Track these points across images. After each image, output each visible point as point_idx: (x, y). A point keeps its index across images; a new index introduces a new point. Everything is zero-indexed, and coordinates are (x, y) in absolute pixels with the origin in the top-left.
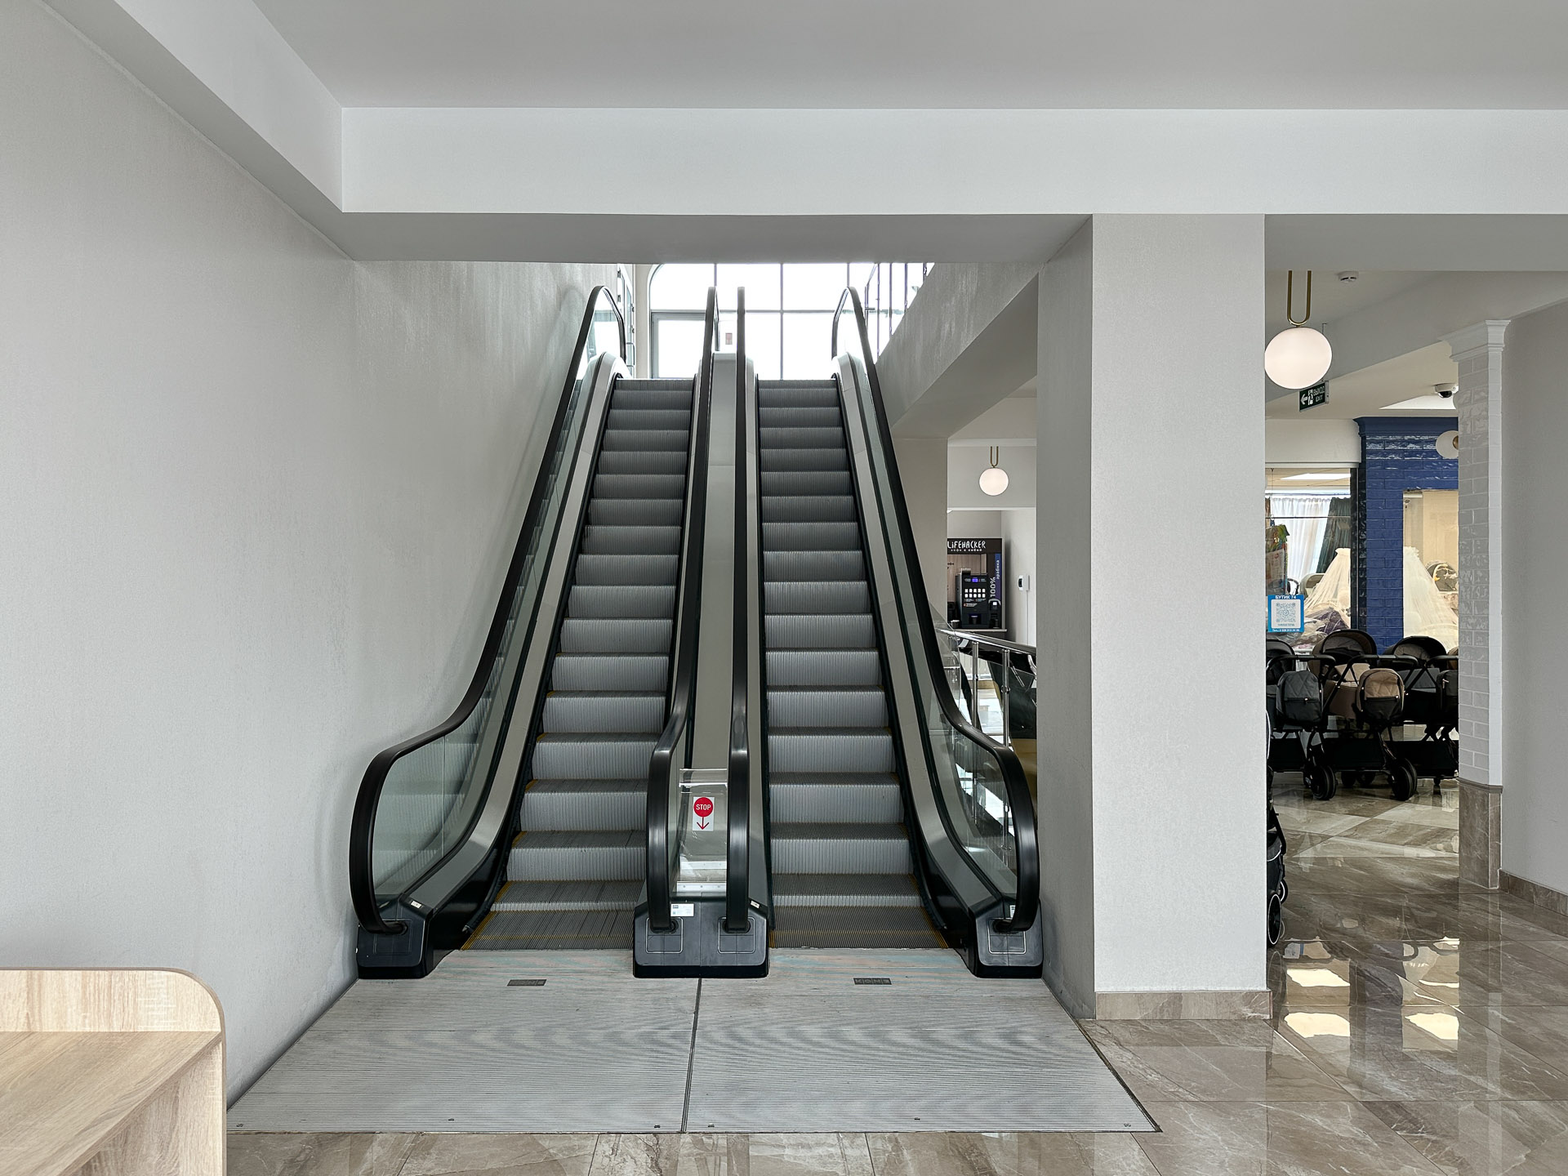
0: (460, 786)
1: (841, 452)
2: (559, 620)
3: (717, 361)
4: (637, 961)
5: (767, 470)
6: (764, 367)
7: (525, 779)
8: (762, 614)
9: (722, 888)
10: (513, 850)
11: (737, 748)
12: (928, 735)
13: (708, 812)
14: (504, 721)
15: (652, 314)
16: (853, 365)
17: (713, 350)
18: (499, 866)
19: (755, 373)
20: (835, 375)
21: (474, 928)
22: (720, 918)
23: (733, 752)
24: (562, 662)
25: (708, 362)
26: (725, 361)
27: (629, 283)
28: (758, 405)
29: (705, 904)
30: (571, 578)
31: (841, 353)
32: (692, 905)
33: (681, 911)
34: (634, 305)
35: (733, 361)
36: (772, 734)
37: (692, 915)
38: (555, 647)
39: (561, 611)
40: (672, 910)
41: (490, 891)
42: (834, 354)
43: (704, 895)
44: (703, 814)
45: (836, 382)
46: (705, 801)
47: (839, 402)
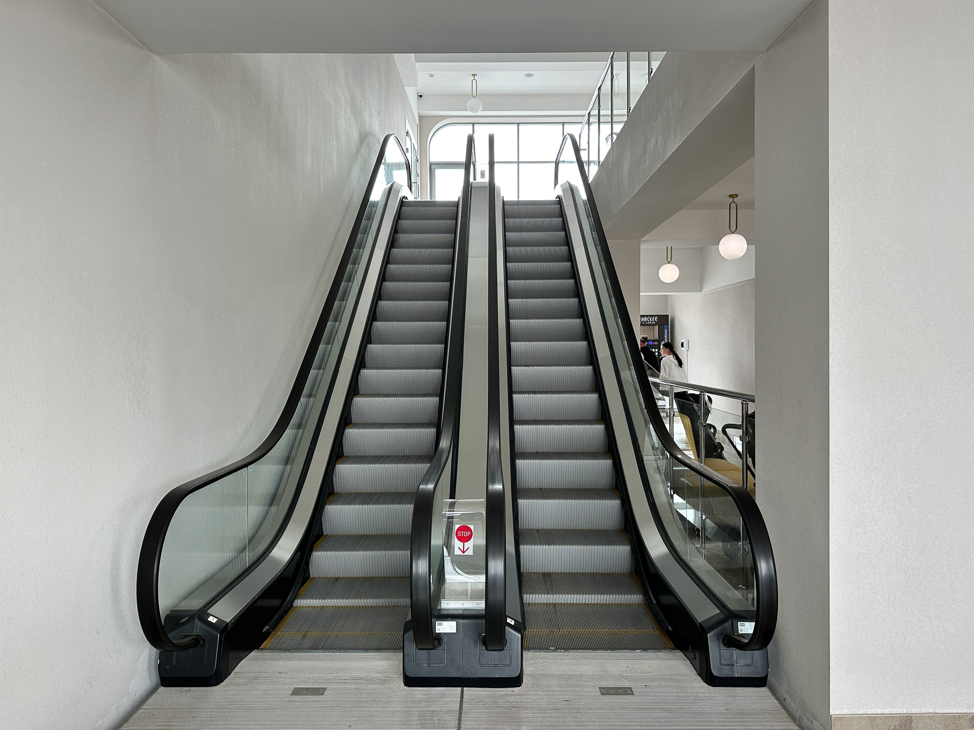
0: (273, 500)
1: (564, 249)
2: (357, 370)
3: (474, 187)
4: (406, 672)
5: (510, 262)
6: (507, 192)
7: (327, 493)
8: (509, 366)
9: (481, 605)
10: (314, 553)
11: (493, 482)
12: (643, 460)
13: (468, 539)
14: (310, 449)
15: (431, 164)
16: (572, 190)
17: (471, 180)
18: (301, 569)
19: (502, 195)
20: (558, 197)
21: (273, 628)
22: (480, 635)
23: (490, 487)
24: (359, 402)
25: (468, 188)
26: (481, 187)
27: (414, 141)
28: (504, 217)
29: (466, 621)
30: (367, 338)
31: (561, 181)
32: (455, 623)
33: (446, 627)
34: (418, 158)
35: (486, 187)
36: (519, 459)
37: (455, 631)
38: (354, 390)
39: (358, 364)
40: (437, 627)
41: (293, 590)
42: (556, 183)
43: (465, 613)
44: (464, 539)
45: (559, 201)
46: (465, 528)
47: (562, 214)
